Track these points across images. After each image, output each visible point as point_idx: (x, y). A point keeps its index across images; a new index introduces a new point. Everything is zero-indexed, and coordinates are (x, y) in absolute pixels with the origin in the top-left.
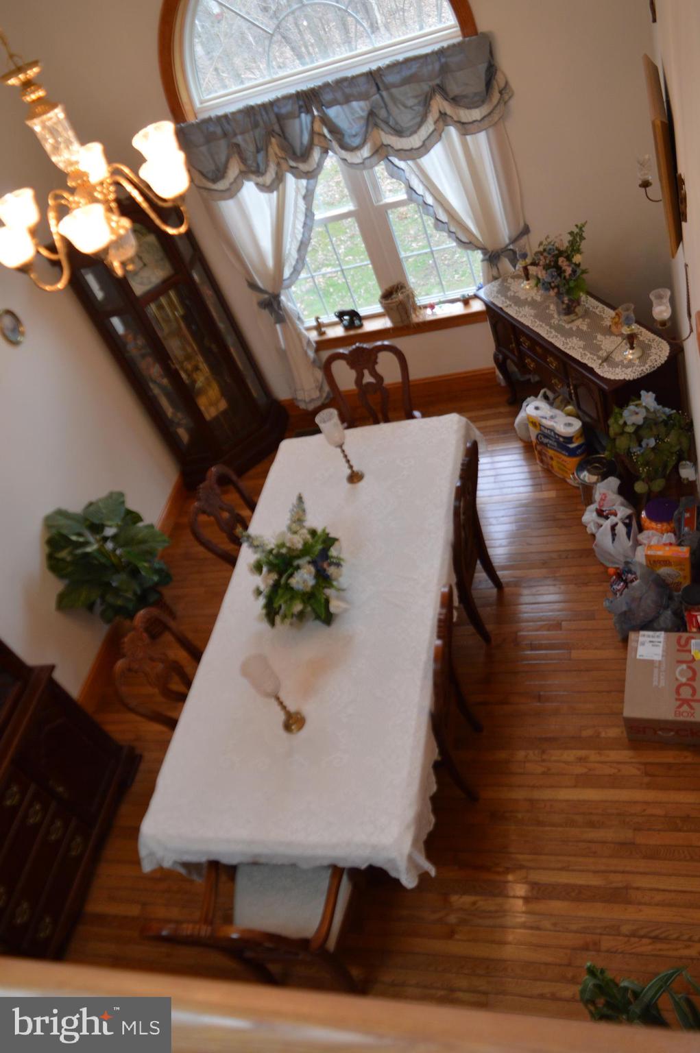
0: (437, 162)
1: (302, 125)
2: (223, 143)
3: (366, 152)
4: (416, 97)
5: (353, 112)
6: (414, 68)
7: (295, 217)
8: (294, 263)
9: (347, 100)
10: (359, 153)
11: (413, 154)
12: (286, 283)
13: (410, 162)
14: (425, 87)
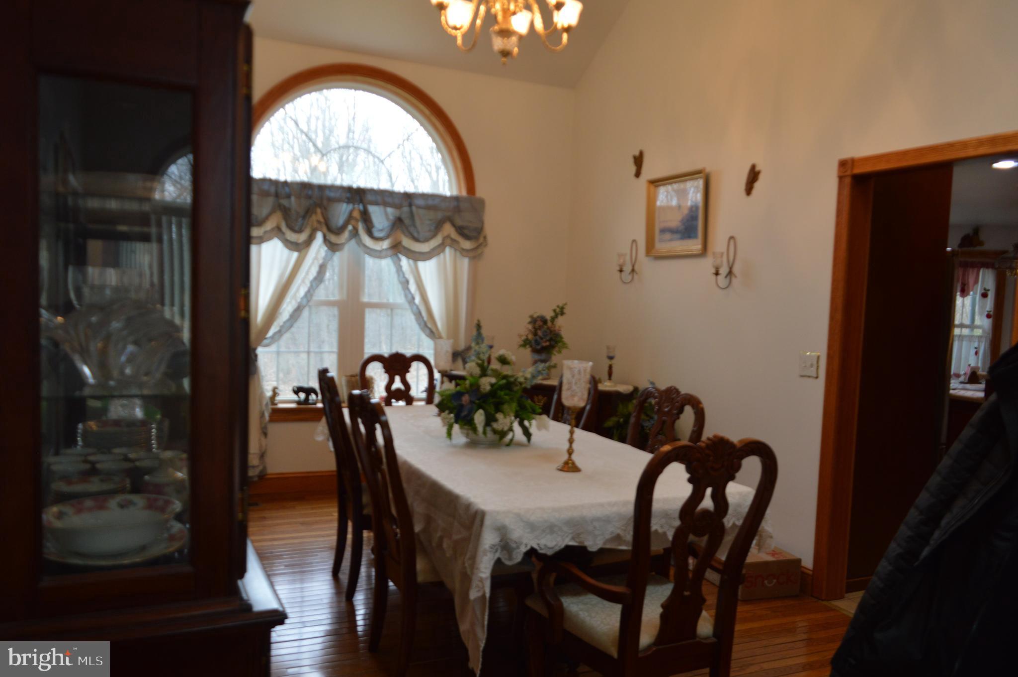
0: (429, 270)
1: (342, 211)
2: (271, 200)
3: (385, 244)
4: (431, 220)
5: (386, 214)
6: (436, 202)
7: (303, 281)
8: (281, 324)
9: (385, 204)
10: (381, 243)
11: (416, 257)
12: (265, 342)
13: (411, 262)
14: (440, 215)
